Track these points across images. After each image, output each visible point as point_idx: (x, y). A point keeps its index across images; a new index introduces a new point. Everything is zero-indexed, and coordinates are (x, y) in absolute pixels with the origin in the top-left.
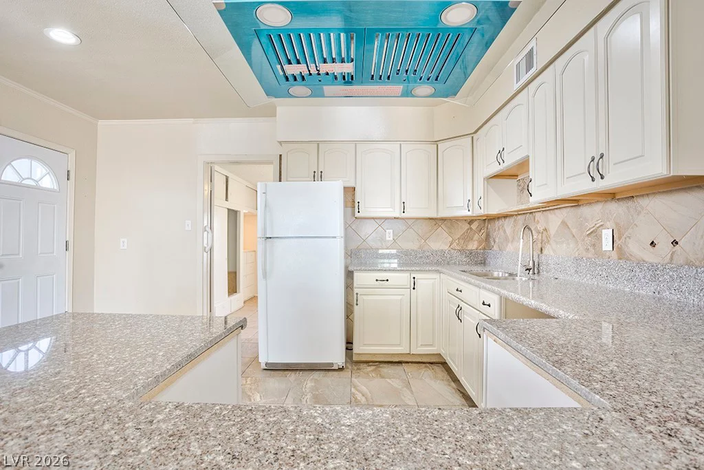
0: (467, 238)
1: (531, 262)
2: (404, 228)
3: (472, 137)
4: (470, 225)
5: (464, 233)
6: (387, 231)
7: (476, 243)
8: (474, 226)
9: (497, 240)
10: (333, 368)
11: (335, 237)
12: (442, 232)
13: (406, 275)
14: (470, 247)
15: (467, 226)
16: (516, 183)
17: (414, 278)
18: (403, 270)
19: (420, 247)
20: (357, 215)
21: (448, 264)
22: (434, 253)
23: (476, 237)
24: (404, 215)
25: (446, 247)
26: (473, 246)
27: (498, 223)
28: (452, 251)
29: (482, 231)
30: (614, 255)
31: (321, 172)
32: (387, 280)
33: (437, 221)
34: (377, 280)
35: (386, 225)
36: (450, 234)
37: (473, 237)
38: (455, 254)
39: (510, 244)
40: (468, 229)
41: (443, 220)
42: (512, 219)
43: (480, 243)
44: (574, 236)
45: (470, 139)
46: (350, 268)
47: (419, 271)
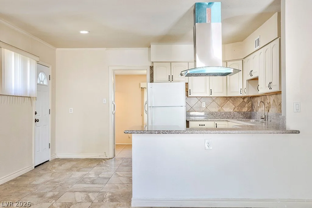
1: (264, 115)
2: (211, 101)
3: (243, 60)
4: (244, 100)
5: (241, 103)
6: (203, 103)
7: (246, 108)
8: (246, 100)
9: (255, 107)
11: (182, 106)
12: (230, 103)
13: (213, 123)
14: (244, 110)
15: (242, 100)
17: (216, 124)
18: (211, 121)
19: (219, 111)
20: (189, 96)
21: (233, 118)
22: (226, 113)
23: (247, 105)
24: (211, 96)
25: (232, 111)
26: (245, 110)
27: (256, 99)
29: (250, 102)
31: (172, 76)
32: (204, 125)
33: (227, 98)
34: (200, 125)
35: (202, 100)
36: (234, 104)
37: (245, 105)
38: (236, 113)
39: (259, 109)
40: (243, 102)
41: (231, 97)
42: (260, 97)
43: (248, 108)
44: (276, 105)
45: (241, 61)
46: (188, 120)
47: (219, 121)
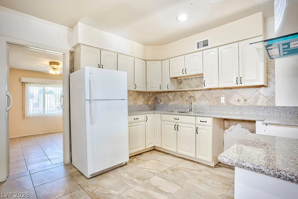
0: (148, 100)
1: (190, 107)
3: (162, 61)
5: (148, 98)
7: (151, 102)
8: (150, 95)
9: (163, 100)
10: (123, 164)
11: (125, 100)
12: (141, 97)
15: (148, 95)
16: (176, 81)
17: (147, 117)
19: (135, 104)
24: (136, 90)
25: (143, 104)
28: (145, 105)
29: (153, 97)
30: (225, 104)
31: (102, 65)
32: (138, 119)
34: (134, 119)
36: (144, 98)
37: (150, 99)
42: (173, 93)
44: (208, 99)
